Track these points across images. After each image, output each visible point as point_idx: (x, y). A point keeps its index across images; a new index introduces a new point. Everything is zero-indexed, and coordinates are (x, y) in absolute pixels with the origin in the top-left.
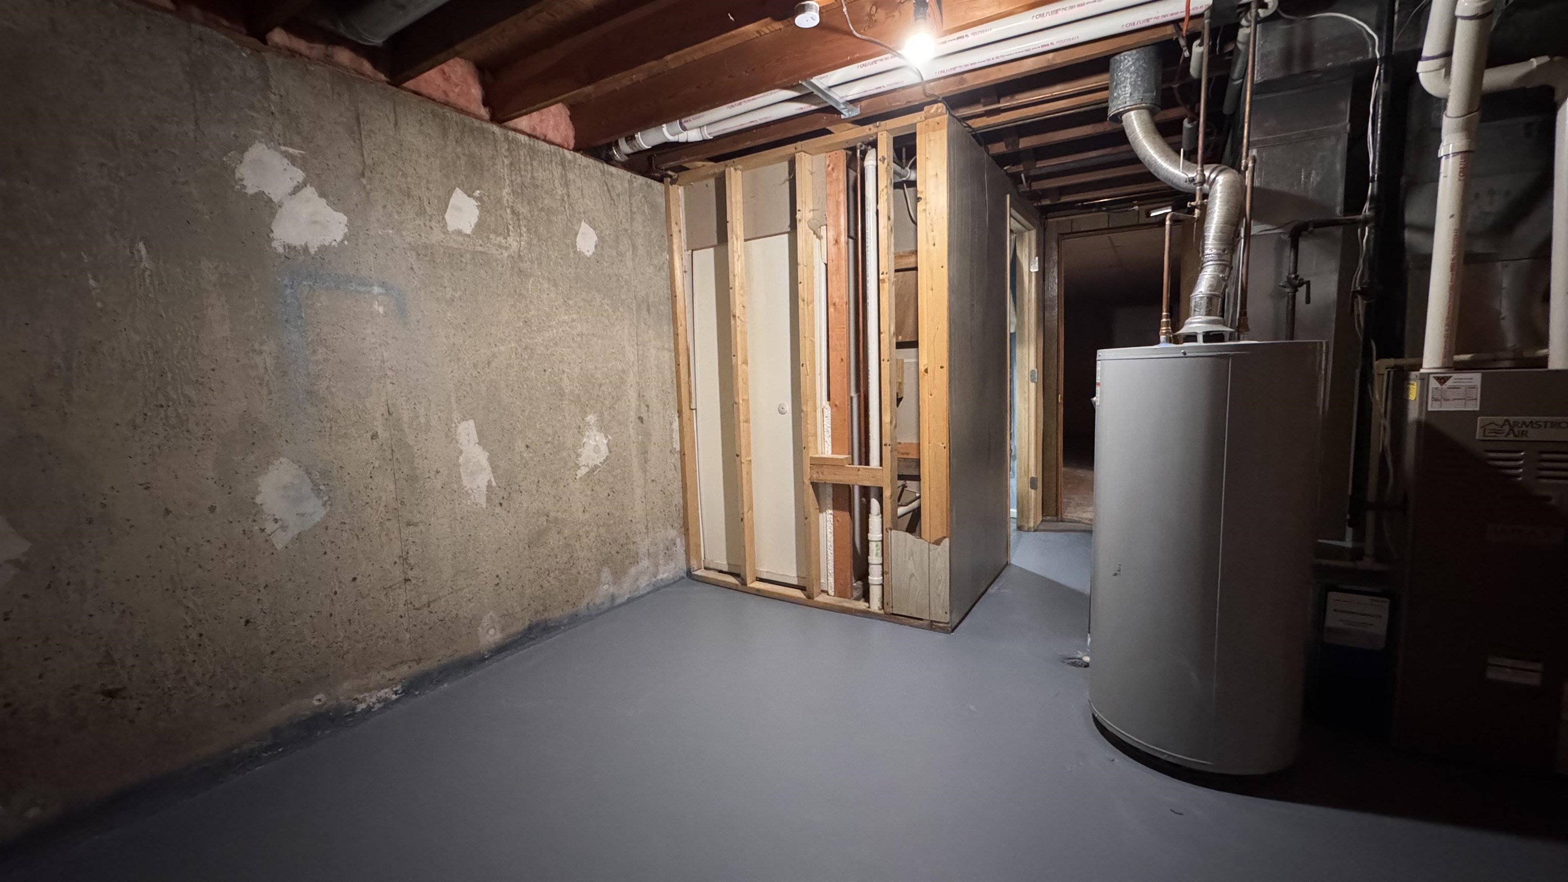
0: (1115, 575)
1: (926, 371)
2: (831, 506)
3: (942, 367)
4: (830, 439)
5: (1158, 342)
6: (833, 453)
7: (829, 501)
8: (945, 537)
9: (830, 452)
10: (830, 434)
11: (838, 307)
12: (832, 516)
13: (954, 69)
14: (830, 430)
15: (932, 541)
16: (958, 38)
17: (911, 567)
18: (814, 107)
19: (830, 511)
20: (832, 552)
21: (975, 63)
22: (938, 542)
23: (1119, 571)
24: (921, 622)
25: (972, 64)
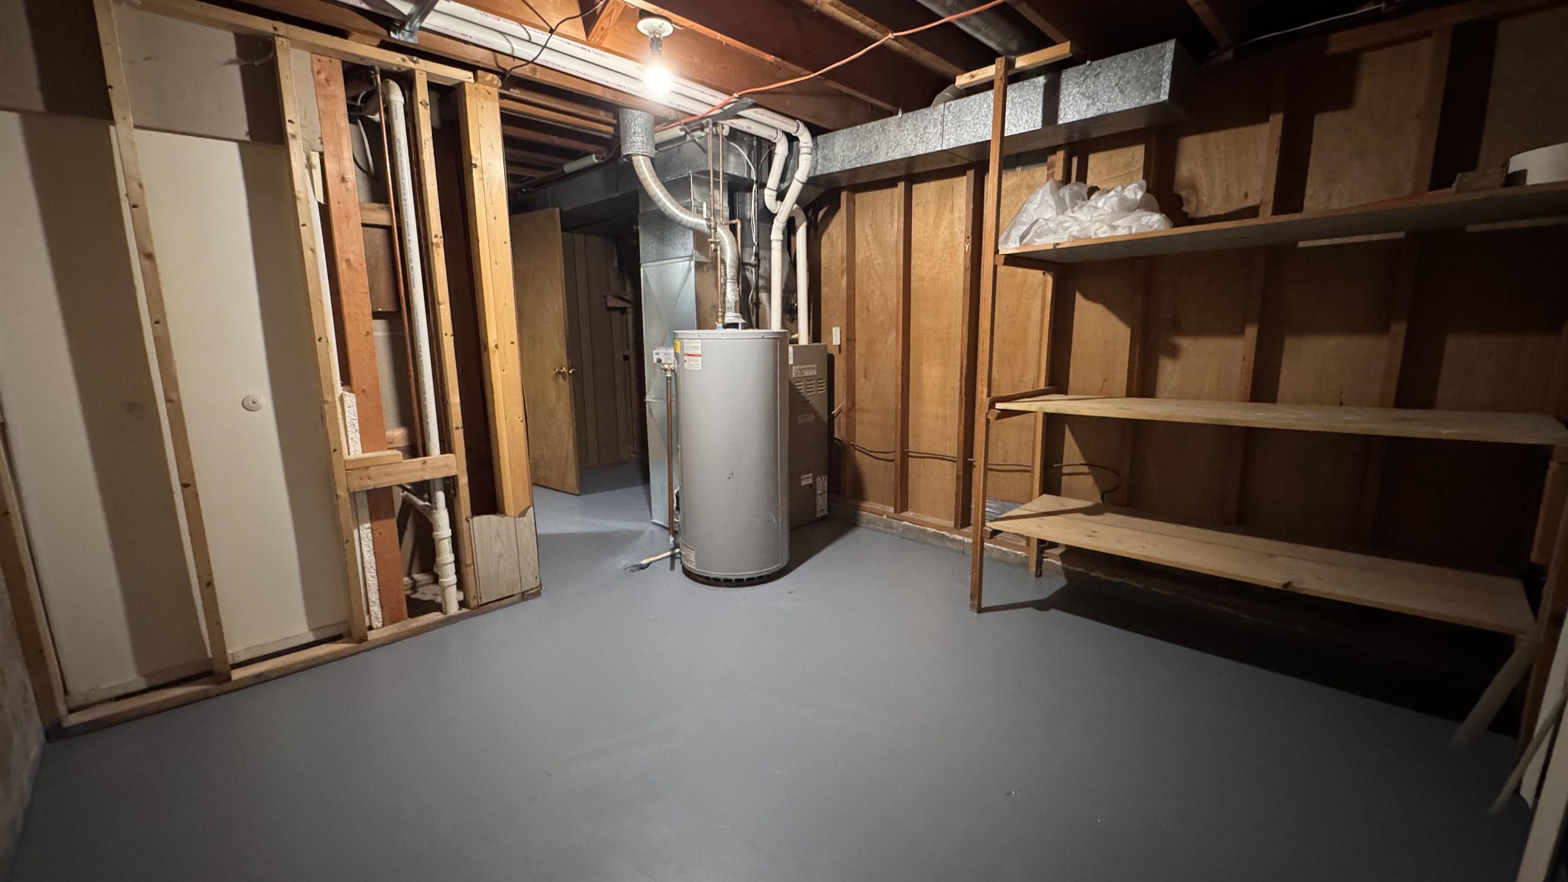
0: (729, 478)
1: (496, 346)
2: (367, 516)
3: (512, 343)
4: (358, 434)
5: (714, 328)
6: (363, 452)
7: (364, 512)
8: (529, 507)
9: (360, 450)
10: (357, 427)
11: (355, 264)
12: (369, 531)
13: (547, 62)
14: (356, 423)
15: (517, 515)
16: (582, 48)
17: (498, 547)
18: (364, 6)
19: (368, 525)
20: (374, 574)
21: (566, 68)
22: (523, 514)
23: (732, 474)
24: (512, 598)
25: (563, 67)
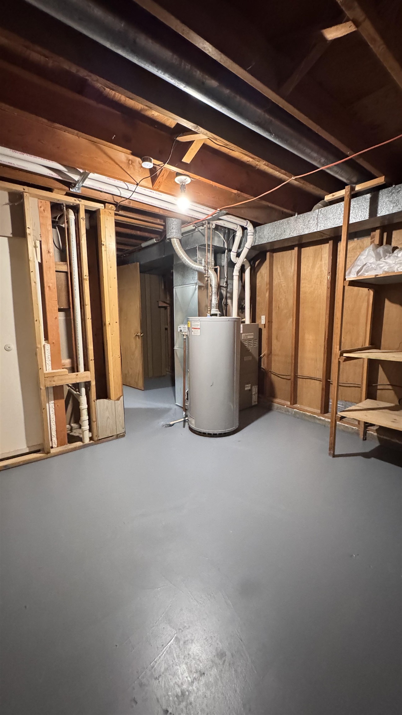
1: (109, 324)
2: (53, 398)
3: (116, 322)
4: (50, 362)
5: (206, 316)
6: (52, 369)
7: (51, 396)
8: (121, 396)
10: (50, 359)
11: (52, 288)
12: (53, 404)
14: (50, 357)
15: (116, 399)
16: (151, 191)
17: (107, 414)
18: (60, 178)
19: (53, 402)
20: (54, 424)
23: (213, 384)
24: (113, 437)
